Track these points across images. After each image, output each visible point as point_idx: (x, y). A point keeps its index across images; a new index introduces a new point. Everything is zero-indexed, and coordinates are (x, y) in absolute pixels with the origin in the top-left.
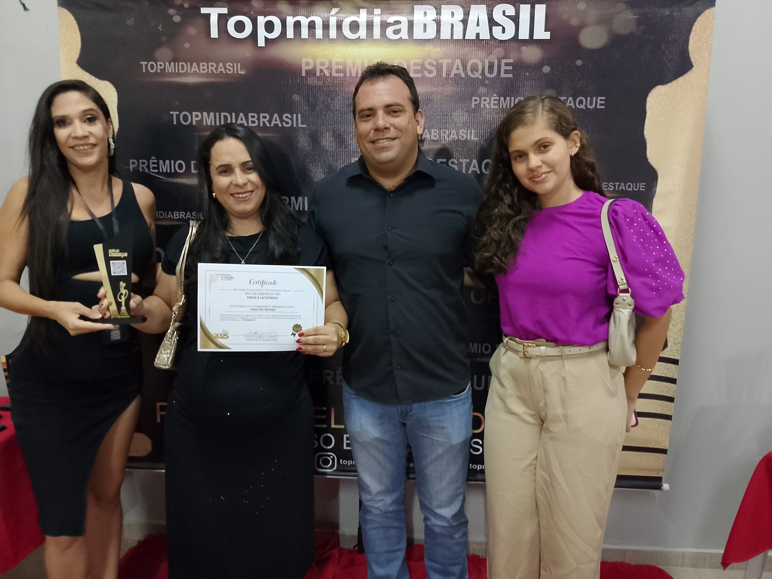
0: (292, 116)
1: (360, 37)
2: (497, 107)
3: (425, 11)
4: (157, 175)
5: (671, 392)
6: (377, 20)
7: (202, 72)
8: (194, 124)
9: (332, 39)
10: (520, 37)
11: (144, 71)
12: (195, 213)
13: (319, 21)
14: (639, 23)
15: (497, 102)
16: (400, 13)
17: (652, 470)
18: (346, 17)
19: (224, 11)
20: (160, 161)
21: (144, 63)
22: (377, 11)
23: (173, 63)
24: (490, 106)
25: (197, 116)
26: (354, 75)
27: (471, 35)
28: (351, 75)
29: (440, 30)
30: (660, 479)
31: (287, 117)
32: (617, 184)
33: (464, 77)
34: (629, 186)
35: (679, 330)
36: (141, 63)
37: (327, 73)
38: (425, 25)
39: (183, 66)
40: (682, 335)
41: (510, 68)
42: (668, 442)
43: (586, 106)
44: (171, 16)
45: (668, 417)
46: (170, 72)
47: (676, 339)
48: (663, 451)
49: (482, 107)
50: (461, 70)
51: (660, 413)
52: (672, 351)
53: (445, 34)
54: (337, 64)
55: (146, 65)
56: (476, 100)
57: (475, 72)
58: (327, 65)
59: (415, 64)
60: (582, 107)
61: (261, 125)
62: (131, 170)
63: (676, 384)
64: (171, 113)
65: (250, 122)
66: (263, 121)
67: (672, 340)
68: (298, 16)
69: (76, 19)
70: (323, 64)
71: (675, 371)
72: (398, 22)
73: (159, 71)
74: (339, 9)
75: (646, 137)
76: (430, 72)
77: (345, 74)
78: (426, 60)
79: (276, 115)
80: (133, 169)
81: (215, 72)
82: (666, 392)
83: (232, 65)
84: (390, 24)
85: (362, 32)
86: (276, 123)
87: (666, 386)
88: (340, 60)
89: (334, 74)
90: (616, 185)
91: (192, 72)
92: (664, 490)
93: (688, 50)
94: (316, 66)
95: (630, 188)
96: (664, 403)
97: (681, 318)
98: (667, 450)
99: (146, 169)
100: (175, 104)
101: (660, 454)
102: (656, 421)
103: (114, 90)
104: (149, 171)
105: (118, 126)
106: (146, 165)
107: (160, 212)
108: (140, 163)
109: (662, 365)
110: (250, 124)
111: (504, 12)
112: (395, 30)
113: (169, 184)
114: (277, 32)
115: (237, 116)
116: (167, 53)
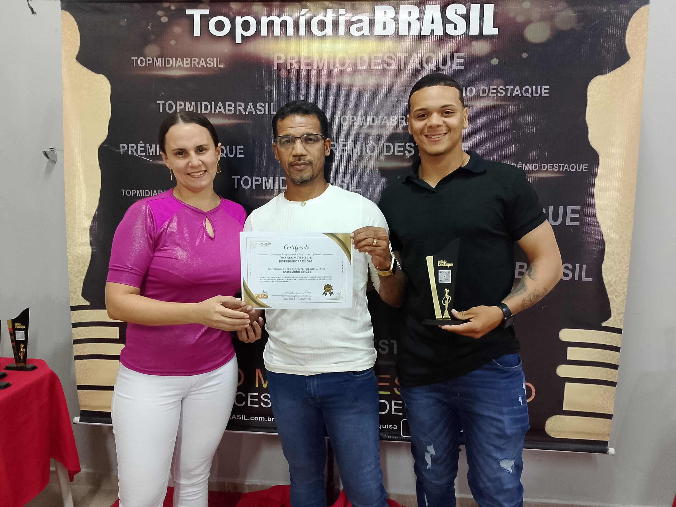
0: (265, 105)
1: (326, 34)
3: (385, 10)
4: (144, 158)
5: (615, 359)
6: (342, 20)
7: (185, 66)
9: (302, 36)
10: (471, 33)
11: (135, 65)
13: (290, 21)
14: (579, 19)
16: (362, 12)
17: (598, 434)
18: (314, 17)
19: (206, 12)
20: (147, 145)
22: (342, 11)
23: (160, 58)
25: (180, 105)
26: (321, 68)
27: (426, 32)
28: (318, 68)
29: (398, 27)
30: (606, 443)
31: (260, 106)
32: (561, 165)
33: (420, 69)
34: (573, 167)
35: (621, 301)
36: (132, 58)
37: (297, 67)
38: (385, 23)
39: (168, 60)
40: (625, 305)
41: (462, 60)
42: (613, 407)
43: (532, 94)
44: (160, 17)
45: (613, 384)
46: (157, 66)
47: (620, 310)
48: (609, 417)
50: (417, 64)
51: (605, 380)
52: (615, 320)
53: (403, 31)
54: (306, 58)
55: (137, 61)
57: (430, 65)
58: (296, 60)
59: (376, 58)
60: (529, 95)
61: (238, 113)
62: (122, 154)
63: (620, 352)
64: (158, 102)
65: (227, 110)
66: (239, 110)
67: (615, 310)
68: (272, 16)
69: (76, 21)
70: (293, 58)
71: (619, 340)
72: (360, 21)
73: (147, 66)
74: (308, 9)
75: (587, 123)
76: (390, 65)
77: (313, 67)
78: (385, 54)
79: (251, 104)
80: (123, 152)
81: (197, 66)
82: (611, 360)
83: (212, 60)
84: (353, 23)
85: (329, 30)
86: (250, 111)
87: (610, 353)
88: (309, 55)
89: (303, 67)
91: (177, 66)
92: (609, 453)
93: (625, 44)
94: (287, 60)
95: (574, 169)
96: (609, 370)
97: (623, 290)
98: (612, 415)
99: (134, 152)
100: (162, 94)
101: (605, 419)
102: (602, 387)
103: (108, 82)
104: (137, 154)
105: (110, 115)
106: (135, 149)
107: (146, 191)
108: (130, 147)
109: (606, 334)
110: (228, 112)
111: (456, 12)
112: (358, 28)
113: (155, 165)
114: (252, 31)
115: (216, 105)
116: (155, 49)
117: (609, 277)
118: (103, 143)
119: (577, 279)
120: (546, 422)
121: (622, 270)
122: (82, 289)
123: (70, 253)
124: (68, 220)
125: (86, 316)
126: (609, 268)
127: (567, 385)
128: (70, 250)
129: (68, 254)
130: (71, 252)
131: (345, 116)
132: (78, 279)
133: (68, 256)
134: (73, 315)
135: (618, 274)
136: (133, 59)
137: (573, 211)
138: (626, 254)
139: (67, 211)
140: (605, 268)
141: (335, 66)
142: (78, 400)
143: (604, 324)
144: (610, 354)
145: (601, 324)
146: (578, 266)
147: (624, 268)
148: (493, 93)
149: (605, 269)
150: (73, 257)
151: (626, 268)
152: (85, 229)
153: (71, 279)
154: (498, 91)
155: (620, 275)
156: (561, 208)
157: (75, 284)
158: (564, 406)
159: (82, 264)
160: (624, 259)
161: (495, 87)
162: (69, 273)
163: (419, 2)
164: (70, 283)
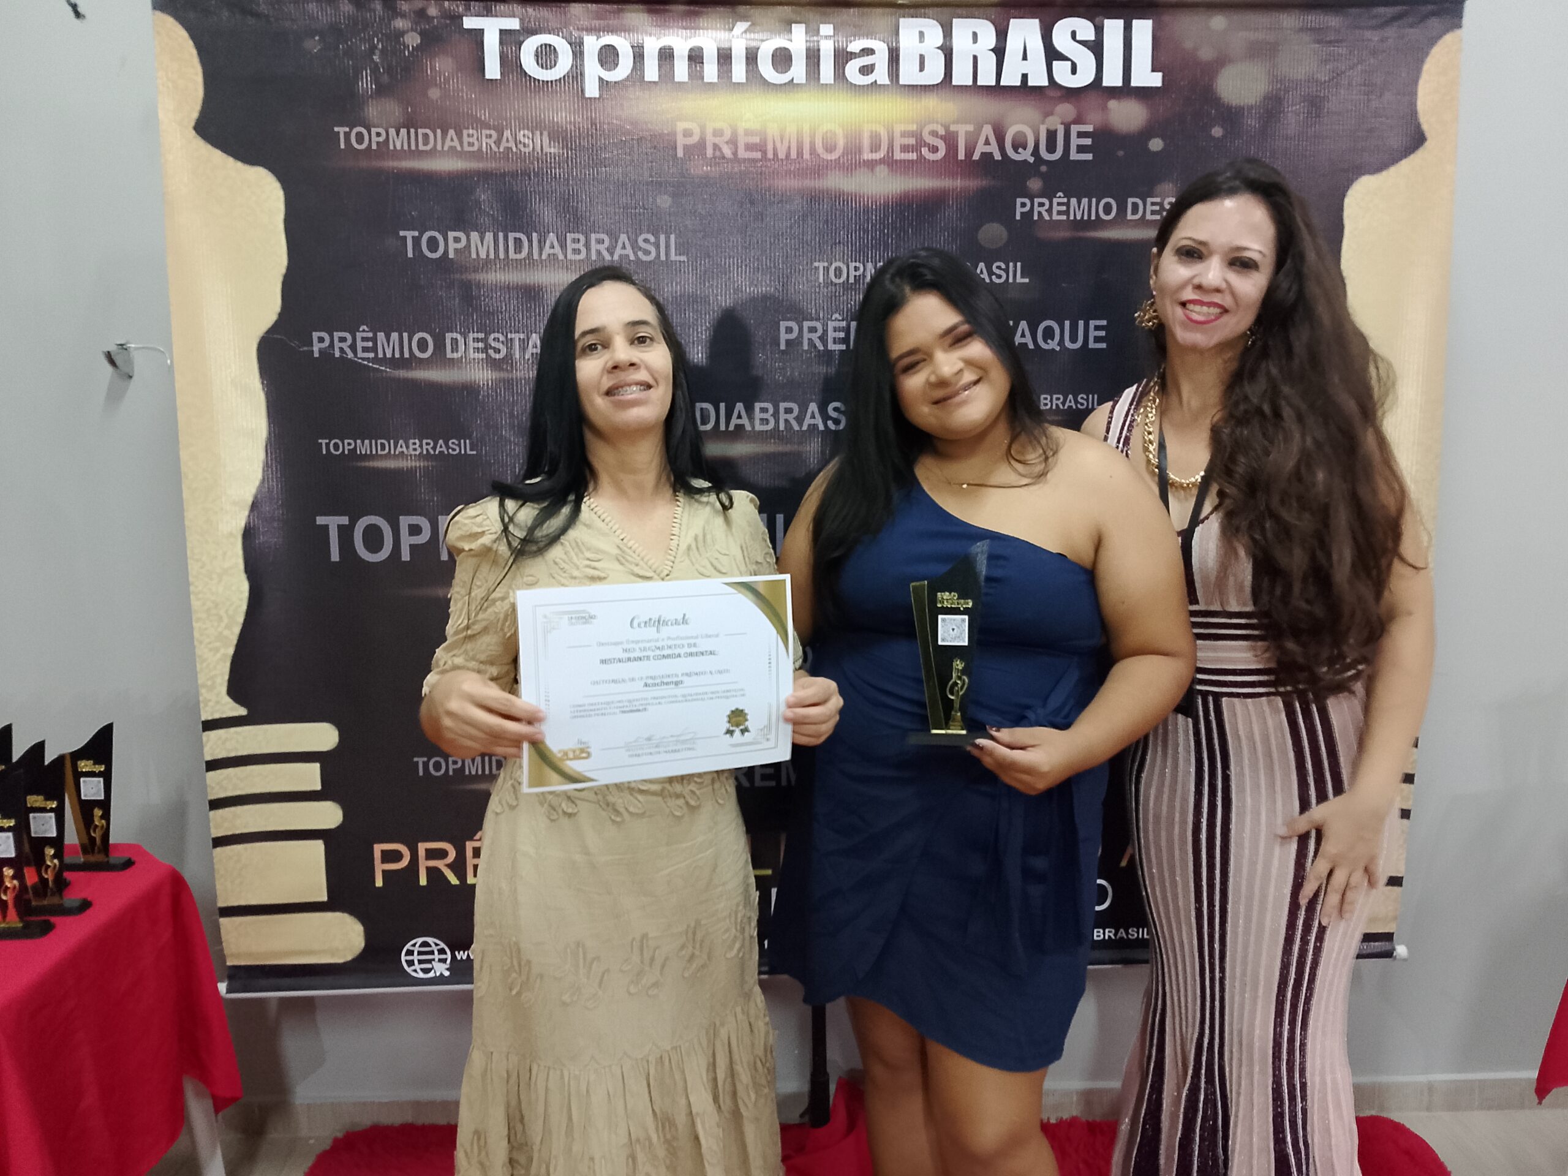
0: (657, 238)
1: (793, 79)
2: (1064, 217)
3: (922, 29)
4: (374, 364)
6: (827, 48)
7: (466, 148)
8: (451, 255)
9: (739, 84)
10: (1105, 83)
11: (342, 146)
12: (454, 441)
13: (709, 47)
15: (1064, 208)
16: (869, 35)
18: (765, 40)
19: (513, 24)
20: (378, 334)
21: (341, 130)
22: (827, 29)
23: (405, 130)
24: (1050, 214)
25: (457, 240)
26: (782, 155)
27: (1011, 78)
28: (775, 154)
29: (951, 66)
30: (1388, 937)
33: (1000, 158)
36: (336, 129)
37: (727, 152)
38: (922, 58)
39: (426, 136)
41: (1088, 141)
42: (1405, 862)
44: (402, 33)
45: (1404, 814)
46: (399, 147)
48: (1396, 880)
49: (1036, 218)
50: (994, 147)
53: (962, 76)
54: (748, 133)
55: (347, 135)
56: (1023, 205)
57: (1020, 150)
58: (728, 135)
59: (904, 134)
61: (594, 257)
62: (316, 355)
64: (402, 233)
65: (569, 251)
66: (597, 250)
68: (667, 35)
69: (193, 38)
70: (717, 133)
72: (868, 52)
73: (374, 147)
74: (749, 23)
76: (934, 149)
77: (765, 153)
78: (925, 125)
79: (624, 238)
80: (321, 351)
81: (495, 149)
83: (530, 135)
84: (852, 56)
85: (798, 71)
86: (624, 252)
88: (753, 126)
89: (742, 154)
91: (446, 148)
92: (1398, 957)
93: (1416, 109)
94: (705, 136)
98: (1403, 878)
99: (348, 351)
100: (411, 215)
103: (278, 184)
104: (356, 356)
105: (286, 263)
106: (348, 344)
107: (379, 441)
108: (336, 340)
110: (570, 256)
111: (1074, 35)
112: (864, 66)
113: (398, 380)
114: (623, 70)
115: (542, 240)
116: (392, 108)
118: (270, 331)
122: (227, 677)
123: (196, 594)
124: (189, 514)
125: (237, 741)
128: (197, 587)
129: (192, 597)
130: (199, 592)
131: (837, 264)
132: (218, 656)
133: (192, 603)
134: (208, 741)
136: (339, 132)
139: (186, 494)
141: (813, 151)
142: (221, 943)
148: (1153, 212)
150: (204, 604)
152: (231, 534)
153: (200, 657)
157: (211, 667)
159: (226, 620)
161: (1158, 200)
162: (196, 643)
163: (992, 12)
164: (198, 665)
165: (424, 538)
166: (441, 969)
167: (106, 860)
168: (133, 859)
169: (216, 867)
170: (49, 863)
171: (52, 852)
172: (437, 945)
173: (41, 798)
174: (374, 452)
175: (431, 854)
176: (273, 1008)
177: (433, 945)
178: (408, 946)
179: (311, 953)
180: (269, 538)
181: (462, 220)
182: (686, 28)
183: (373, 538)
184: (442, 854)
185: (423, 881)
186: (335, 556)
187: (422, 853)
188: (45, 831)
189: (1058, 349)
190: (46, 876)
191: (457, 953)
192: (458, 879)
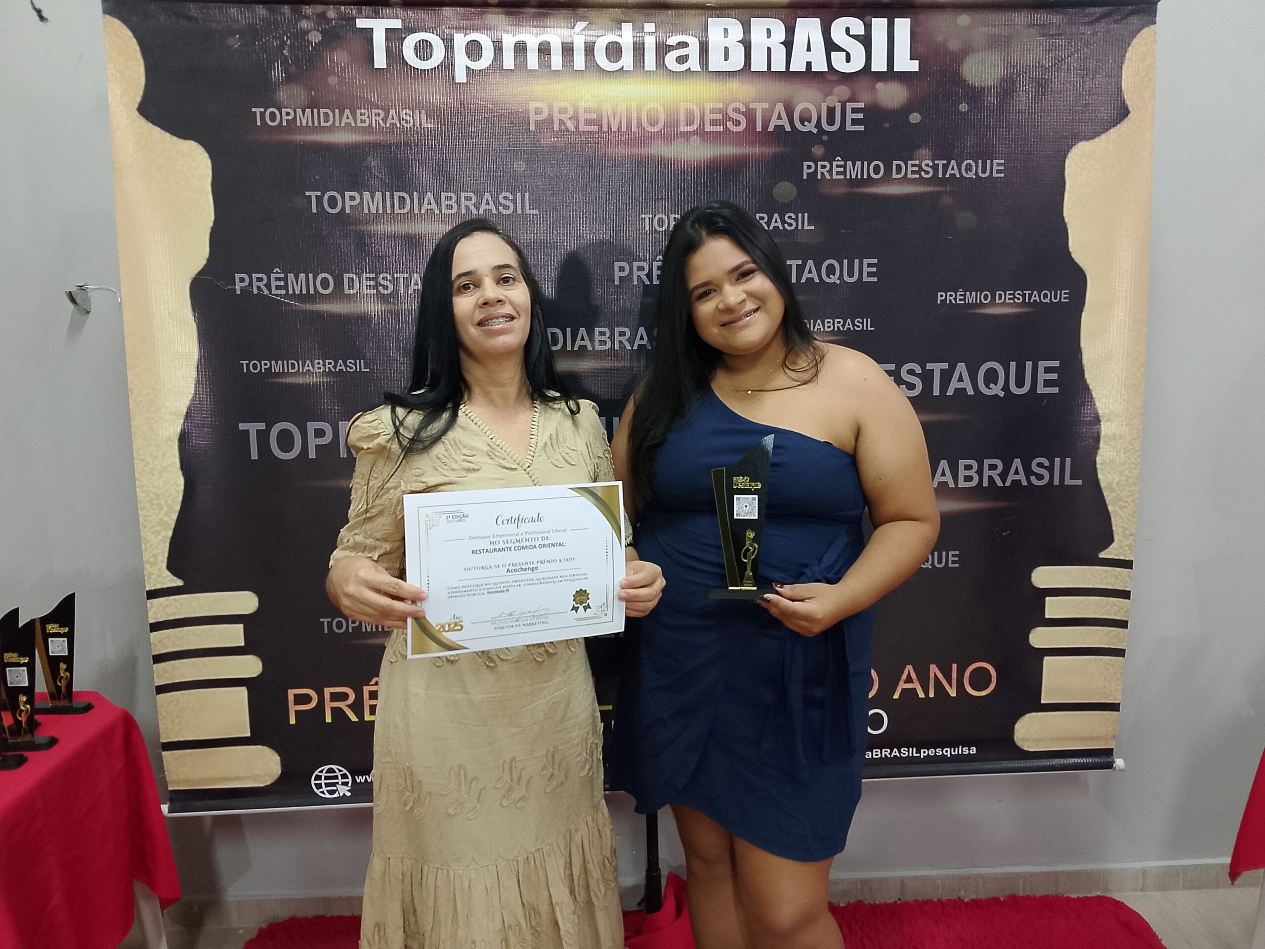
0: (515, 196)
1: (623, 67)
2: (842, 177)
3: (726, 27)
4: (285, 299)
5: (1121, 612)
6: (650, 42)
7: (359, 124)
8: (348, 211)
9: (579, 71)
10: (874, 68)
11: (259, 124)
12: (351, 361)
13: (555, 42)
15: (842, 169)
16: (686, 31)
17: (1098, 738)
18: (601, 36)
19: (397, 24)
20: (289, 275)
21: (258, 110)
22: (650, 27)
23: (310, 110)
24: (831, 175)
25: (352, 198)
26: (614, 128)
27: (798, 65)
28: (609, 127)
29: (750, 56)
30: (1109, 752)
32: (1027, 292)
33: (790, 130)
34: (1045, 296)
35: (1130, 515)
36: (253, 110)
37: (571, 126)
38: (726, 49)
39: (326, 114)
40: (1136, 521)
41: (860, 116)
42: (1120, 691)
43: (976, 174)
44: (305, 33)
45: (1120, 653)
46: (305, 124)
48: (1115, 707)
49: (819, 177)
50: (785, 120)
51: (1106, 647)
52: (1121, 547)
53: (759, 64)
54: (587, 110)
55: (262, 114)
56: (809, 167)
57: (806, 123)
58: (571, 113)
59: (712, 111)
60: (971, 175)
61: (463, 212)
62: (238, 292)
63: (1129, 599)
64: (307, 193)
65: (443, 207)
66: (466, 206)
67: (1120, 530)
68: (521, 32)
69: (136, 36)
70: (563, 111)
71: (1127, 579)
72: (684, 45)
73: (284, 124)
74: (588, 23)
75: (1066, 220)
76: (737, 123)
77: (601, 127)
78: (730, 103)
79: (487, 196)
80: (241, 290)
81: (382, 125)
82: (1115, 614)
83: (411, 113)
84: (670, 48)
85: (627, 60)
86: (487, 207)
87: (1113, 602)
88: (591, 105)
89: (583, 127)
90: (1026, 294)
91: (343, 125)
92: (1117, 768)
93: (1121, 88)
94: (553, 113)
95: (1047, 298)
96: (1112, 630)
97: (1133, 496)
98: (1119, 704)
99: (264, 289)
100: (315, 179)
101: (1109, 712)
102: (1101, 659)
103: (206, 155)
104: (270, 293)
105: (213, 218)
106: (264, 283)
107: (290, 362)
108: (254, 280)
109: (1107, 571)
110: (444, 211)
111: (848, 29)
112: (680, 57)
113: (305, 313)
114: (486, 60)
115: (422, 197)
116: (299, 93)
117: (1109, 476)
118: (200, 273)
119: (1056, 482)
120: (1016, 726)
121: (1129, 464)
122: (166, 555)
123: (141, 487)
124: (135, 423)
125: (176, 607)
126: (1108, 460)
127: (1047, 660)
128: (141, 482)
129: (137, 490)
130: (144, 486)
131: (660, 216)
132: (160, 537)
133: (138, 495)
134: (152, 607)
135: (1123, 471)
136: (256, 112)
137: (1048, 370)
138: (1135, 436)
139: (132, 407)
140: (1102, 462)
141: (639, 125)
142: (164, 772)
143: (1102, 555)
144: (1114, 604)
145: (1098, 555)
146: (1057, 460)
147: (1133, 460)
148: (913, 172)
149: (1101, 464)
150: (147, 496)
151: (1135, 459)
152: (169, 439)
153: (145, 539)
154: (921, 169)
155: (1127, 472)
156: (1029, 364)
157: (153, 547)
158: (1042, 697)
159: (166, 509)
160: (1131, 444)
161: (917, 162)
162: (141, 527)
163: (783, 13)
164: (143, 545)
165: (327, 439)
166: (344, 791)
167: (70, 704)
168: (92, 704)
169: (159, 710)
170: (22, 708)
171: (25, 699)
172: (340, 771)
173: (15, 655)
174: (286, 371)
175: (335, 697)
176: (208, 824)
177: (337, 771)
178: (316, 773)
179: (237, 779)
180: (199, 441)
181: (357, 183)
182: (535, 27)
183: (286, 440)
184: (344, 697)
185: (328, 719)
186: (254, 456)
187: (327, 696)
188: (19, 683)
189: (838, 282)
190: (20, 719)
191: (356, 777)
192: (357, 717)
